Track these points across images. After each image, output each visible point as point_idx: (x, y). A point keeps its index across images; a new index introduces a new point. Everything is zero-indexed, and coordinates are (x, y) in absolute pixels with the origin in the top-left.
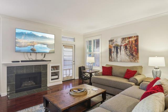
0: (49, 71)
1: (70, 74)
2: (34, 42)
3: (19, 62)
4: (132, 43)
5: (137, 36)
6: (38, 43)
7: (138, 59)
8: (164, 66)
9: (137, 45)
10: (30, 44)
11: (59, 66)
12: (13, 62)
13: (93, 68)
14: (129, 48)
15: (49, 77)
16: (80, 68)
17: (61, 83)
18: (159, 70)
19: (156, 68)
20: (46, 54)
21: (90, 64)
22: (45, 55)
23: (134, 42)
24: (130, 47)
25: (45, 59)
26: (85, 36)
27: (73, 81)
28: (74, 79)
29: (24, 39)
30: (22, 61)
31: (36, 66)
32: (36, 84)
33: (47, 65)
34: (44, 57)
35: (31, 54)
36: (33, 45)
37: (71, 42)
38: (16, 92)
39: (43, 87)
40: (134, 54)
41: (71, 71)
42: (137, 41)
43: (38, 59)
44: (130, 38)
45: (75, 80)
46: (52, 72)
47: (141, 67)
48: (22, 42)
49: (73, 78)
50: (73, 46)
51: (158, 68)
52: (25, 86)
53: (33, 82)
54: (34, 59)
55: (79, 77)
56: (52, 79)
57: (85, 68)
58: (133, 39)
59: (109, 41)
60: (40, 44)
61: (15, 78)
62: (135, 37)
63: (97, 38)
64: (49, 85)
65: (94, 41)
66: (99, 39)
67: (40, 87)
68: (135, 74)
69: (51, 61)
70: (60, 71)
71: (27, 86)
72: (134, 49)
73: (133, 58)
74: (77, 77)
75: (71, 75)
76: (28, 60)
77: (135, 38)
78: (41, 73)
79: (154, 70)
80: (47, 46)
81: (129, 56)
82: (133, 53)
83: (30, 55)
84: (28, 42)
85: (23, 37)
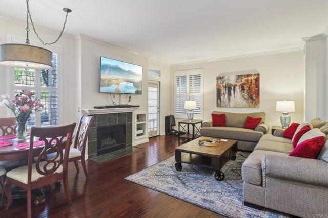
0: (135, 122)
1: (154, 128)
2: (119, 79)
3: (103, 108)
4: (252, 82)
5: (258, 74)
7: (259, 104)
8: (294, 111)
9: (257, 86)
10: (114, 83)
11: (145, 115)
12: (95, 108)
14: (246, 88)
15: (135, 132)
16: (167, 119)
17: (147, 140)
18: (288, 116)
19: (285, 114)
20: (131, 96)
21: (189, 111)
23: (253, 82)
24: (249, 88)
25: (130, 104)
26: (173, 69)
27: (158, 138)
28: (159, 136)
29: (108, 74)
30: (107, 107)
31: (119, 114)
32: (118, 143)
33: (132, 113)
34: (129, 101)
35: (115, 95)
36: (118, 82)
38: (98, 155)
39: (127, 146)
40: (254, 97)
41: (156, 122)
42: (257, 80)
43: (123, 103)
44: (248, 75)
45: (161, 137)
46: (137, 124)
47: (264, 114)
48: (105, 79)
49: (158, 134)
50: (158, 83)
51: (287, 114)
52: (105, 146)
53: (113, 140)
54: (118, 104)
55: (166, 134)
56: (138, 135)
58: (252, 78)
59: (217, 78)
60: (126, 81)
62: (255, 74)
64: (134, 143)
65: (191, 76)
66: (200, 75)
67: (124, 146)
68: (259, 122)
69: (139, 106)
70: (146, 122)
71: (108, 145)
72: (253, 90)
73: (252, 103)
74: (163, 133)
75: (155, 129)
76: (113, 105)
77: (255, 77)
78: (125, 125)
79: (283, 116)
80: (134, 85)
81: (247, 100)
82: (252, 95)
83: (114, 97)
84: (112, 79)
85: (107, 72)
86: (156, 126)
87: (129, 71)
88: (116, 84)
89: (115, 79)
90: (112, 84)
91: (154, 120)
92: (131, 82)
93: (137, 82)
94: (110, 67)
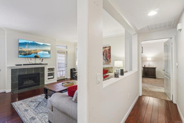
0: (46, 72)
2: (37, 50)
3: (22, 65)
4: (107, 51)
5: (110, 47)
6: (41, 51)
7: (111, 62)
9: (110, 53)
10: (34, 52)
11: (54, 68)
12: (17, 65)
14: (105, 54)
15: (46, 77)
16: (71, 70)
17: (56, 81)
19: (118, 68)
22: (42, 60)
23: (108, 51)
24: (106, 54)
25: (42, 63)
28: (67, 79)
30: (24, 65)
31: (35, 68)
32: (35, 82)
33: (44, 67)
35: (31, 58)
37: (64, 49)
38: (19, 89)
39: (41, 85)
40: (108, 59)
42: (110, 50)
43: (37, 63)
44: (106, 47)
46: (48, 73)
47: (112, 68)
50: (66, 52)
52: (26, 84)
53: (33, 81)
54: (34, 63)
55: (71, 77)
56: (48, 79)
58: (107, 49)
61: (18, 78)
62: (108, 47)
64: (46, 83)
67: (39, 84)
69: (47, 64)
70: (55, 72)
71: (28, 84)
72: (108, 55)
73: (107, 62)
74: (69, 77)
75: (64, 75)
77: (109, 48)
78: (39, 74)
79: (118, 69)
81: (105, 60)
82: (107, 58)
84: (32, 50)
85: (27, 47)
90: (32, 53)
91: (63, 71)
94: (29, 44)
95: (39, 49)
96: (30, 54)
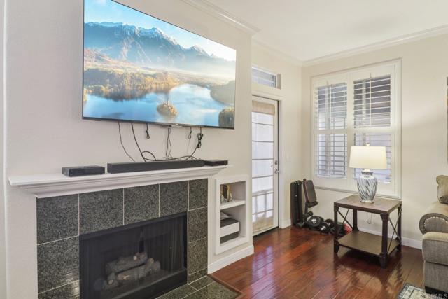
0: (215, 206)
1: (265, 211)
2: (166, 73)
11: (244, 183)
12: (73, 172)
13: (378, 192)
17: (249, 250)
20: (204, 131)
21: (363, 173)
22: (200, 137)
25: (200, 155)
27: (275, 235)
28: (278, 228)
30: (114, 168)
33: (207, 179)
34: (198, 146)
35: (150, 129)
36: (163, 86)
39: (192, 278)
46: (222, 211)
49: (275, 225)
54: (161, 156)
56: (224, 239)
57: (315, 185)
60: (188, 82)
63: (378, 72)
64: (213, 267)
66: (389, 77)
69: (225, 163)
70: (247, 201)
75: (269, 214)
78: (185, 217)
80: (212, 95)
83: (144, 134)
84: (146, 75)
85: (125, 51)
86: (270, 206)
87: (192, 50)
88: (157, 91)
89: (154, 76)
90: (146, 92)
91: (265, 193)
92: (203, 85)
93: (223, 87)
94: (134, 35)
95: (176, 70)
96: (141, 97)
